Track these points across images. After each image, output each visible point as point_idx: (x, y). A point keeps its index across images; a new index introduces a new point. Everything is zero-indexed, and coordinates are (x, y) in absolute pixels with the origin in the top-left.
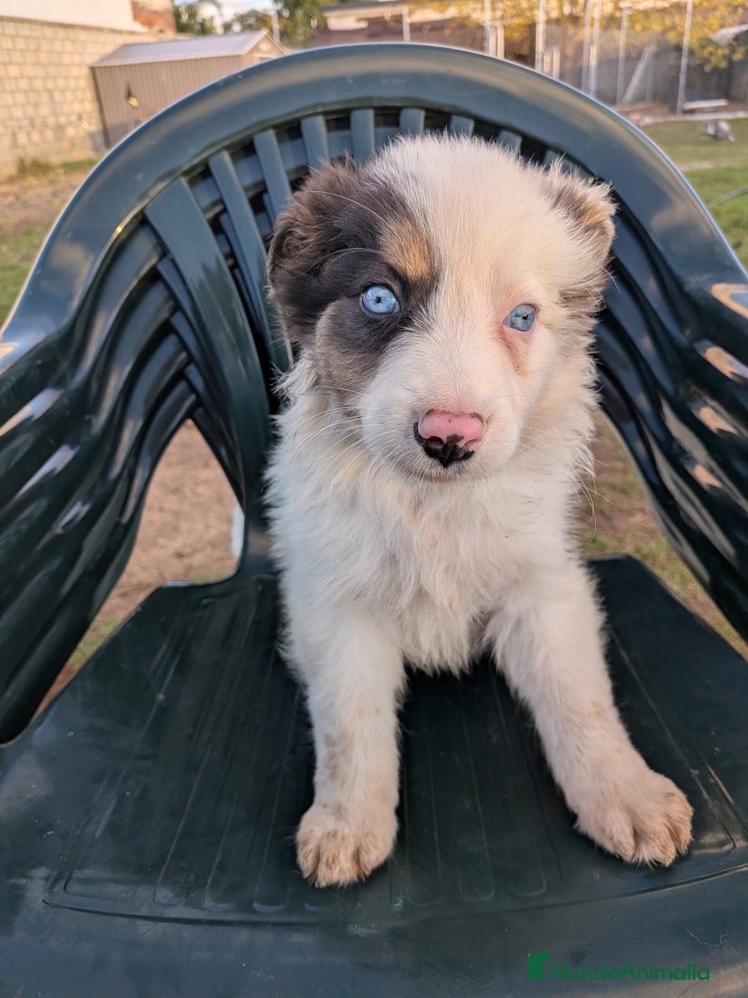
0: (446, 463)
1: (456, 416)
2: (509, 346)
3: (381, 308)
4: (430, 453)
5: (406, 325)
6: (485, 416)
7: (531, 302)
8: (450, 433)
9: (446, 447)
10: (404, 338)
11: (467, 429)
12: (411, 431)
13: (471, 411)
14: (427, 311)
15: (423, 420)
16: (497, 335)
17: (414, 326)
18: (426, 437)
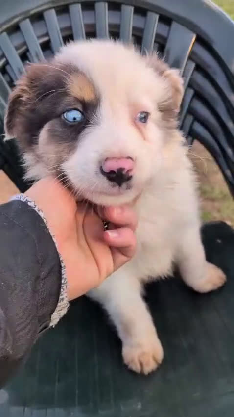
0: (120, 185)
1: (119, 159)
2: (139, 129)
4: (110, 179)
5: (87, 124)
6: (134, 158)
7: (146, 111)
8: (118, 168)
9: (117, 175)
10: (87, 130)
11: (126, 165)
12: (99, 170)
13: (127, 156)
14: (97, 116)
15: (104, 164)
17: (91, 124)
18: (108, 172)
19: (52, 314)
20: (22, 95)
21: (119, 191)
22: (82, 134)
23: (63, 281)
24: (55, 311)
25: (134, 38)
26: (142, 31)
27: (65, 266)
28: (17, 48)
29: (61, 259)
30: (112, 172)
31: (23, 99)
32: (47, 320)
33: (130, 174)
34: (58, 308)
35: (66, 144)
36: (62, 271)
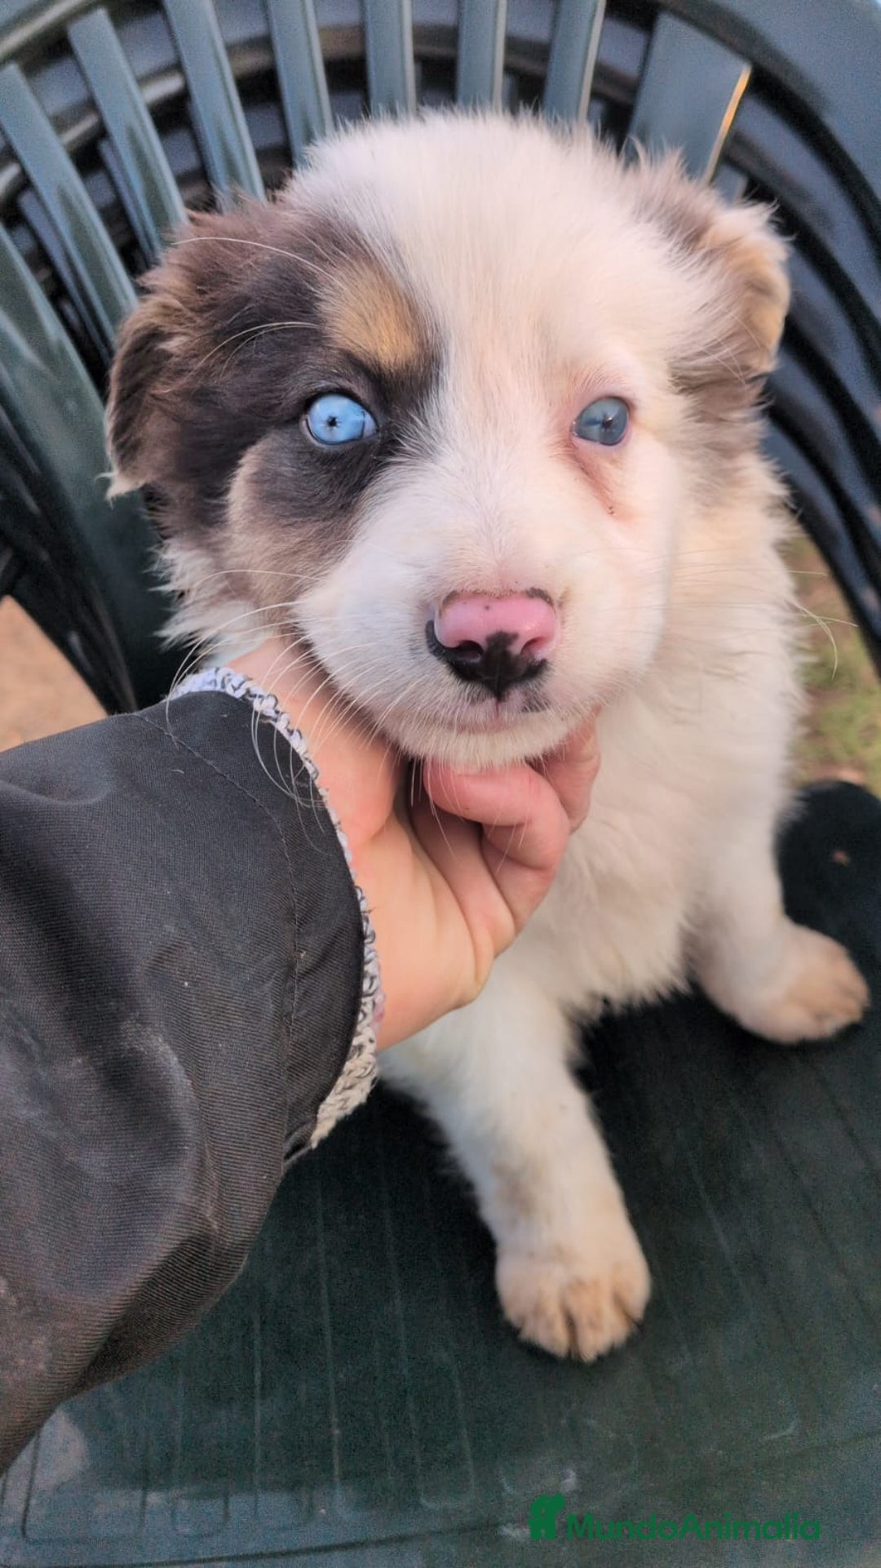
0: (499, 692)
1: (498, 598)
2: (587, 471)
3: (342, 433)
4: (463, 672)
5: (391, 454)
6: (556, 593)
7: (618, 394)
8: (492, 630)
9: (488, 657)
10: (390, 476)
11: (524, 621)
12: (422, 639)
13: (526, 585)
14: (425, 422)
15: (440, 616)
16: (560, 450)
17: (405, 452)
18: (452, 644)
19: (322, 1099)
20: (166, 330)
21: (497, 715)
22: (368, 491)
23: (366, 985)
24: (332, 1092)
25: (508, 80)
26: (542, 52)
27: (374, 935)
28: (60, 124)
29: (363, 906)
30: (469, 646)
31: (173, 345)
32: (303, 1124)
33: (540, 654)
34: (341, 1082)
35: (311, 529)
36: (366, 950)
